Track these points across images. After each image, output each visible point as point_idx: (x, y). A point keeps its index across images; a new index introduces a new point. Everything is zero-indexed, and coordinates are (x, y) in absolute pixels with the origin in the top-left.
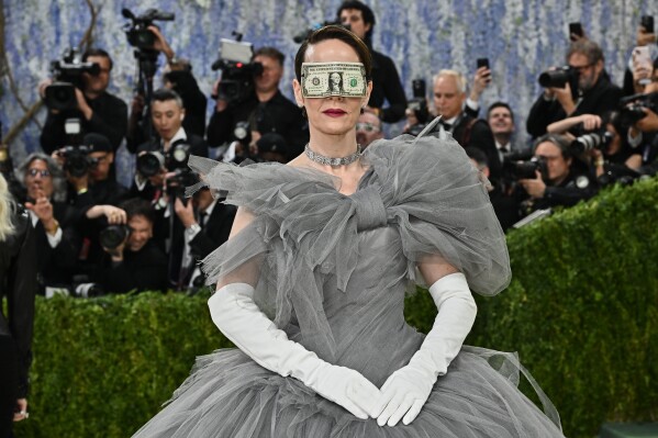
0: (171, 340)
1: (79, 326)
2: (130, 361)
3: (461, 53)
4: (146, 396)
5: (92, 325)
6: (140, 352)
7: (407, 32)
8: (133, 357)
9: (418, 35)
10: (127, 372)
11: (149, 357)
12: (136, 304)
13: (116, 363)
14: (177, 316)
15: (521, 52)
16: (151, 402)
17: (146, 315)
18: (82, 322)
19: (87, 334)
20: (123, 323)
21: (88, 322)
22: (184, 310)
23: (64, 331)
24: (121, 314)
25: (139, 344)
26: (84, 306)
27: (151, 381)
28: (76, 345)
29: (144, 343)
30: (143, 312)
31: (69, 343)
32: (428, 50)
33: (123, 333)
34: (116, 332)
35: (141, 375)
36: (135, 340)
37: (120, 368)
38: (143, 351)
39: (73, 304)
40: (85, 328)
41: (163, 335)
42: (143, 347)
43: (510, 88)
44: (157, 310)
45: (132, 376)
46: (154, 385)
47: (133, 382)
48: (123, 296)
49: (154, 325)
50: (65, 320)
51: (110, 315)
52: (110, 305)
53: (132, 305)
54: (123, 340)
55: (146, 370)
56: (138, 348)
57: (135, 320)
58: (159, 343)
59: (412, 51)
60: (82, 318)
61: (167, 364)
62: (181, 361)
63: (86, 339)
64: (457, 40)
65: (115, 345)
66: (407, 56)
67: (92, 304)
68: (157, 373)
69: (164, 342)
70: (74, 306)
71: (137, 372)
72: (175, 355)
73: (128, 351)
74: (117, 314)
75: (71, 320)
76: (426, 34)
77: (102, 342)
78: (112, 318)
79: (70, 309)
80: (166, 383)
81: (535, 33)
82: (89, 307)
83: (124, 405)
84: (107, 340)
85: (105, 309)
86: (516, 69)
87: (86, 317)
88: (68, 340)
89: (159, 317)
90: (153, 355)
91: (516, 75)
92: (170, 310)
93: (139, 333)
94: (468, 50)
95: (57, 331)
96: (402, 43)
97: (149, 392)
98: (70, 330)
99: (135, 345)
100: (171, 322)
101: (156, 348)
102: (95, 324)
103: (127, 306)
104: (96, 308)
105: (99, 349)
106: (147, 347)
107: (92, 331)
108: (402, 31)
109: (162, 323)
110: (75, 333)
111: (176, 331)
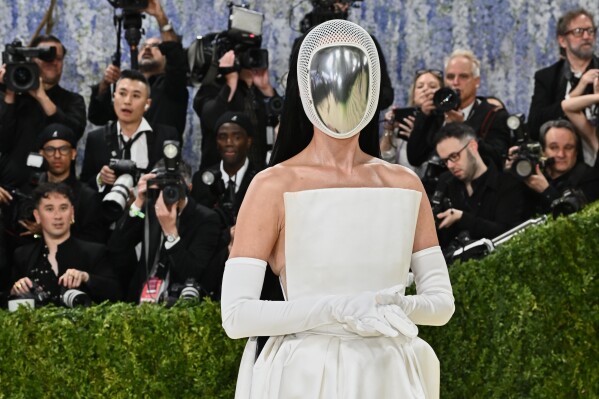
0: (147, 356)
1: (47, 341)
2: (103, 379)
3: (464, 31)
5: (61, 340)
6: (114, 370)
7: (404, 8)
8: (106, 375)
9: (416, 11)
10: (100, 392)
11: (124, 375)
12: (108, 317)
13: (88, 381)
14: (153, 330)
15: (531, 29)
17: (120, 328)
18: (49, 338)
19: (56, 350)
20: (94, 338)
21: (56, 337)
23: (31, 347)
24: (92, 328)
25: (111, 360)
26: (51, 320)
28: (44, 362)
29: (118, 360)
30: (116, 326)
31: (37, 360)
32: (426, 28)
33: (95, 349)
34: (87, 348)
35: (115, 394)
36: (108, 356)
37: (92, 386)
38: (117, 368)
39: (40, 316)
40: (53, 343)
41: (138, 351)
42: (117, 363)
43: (519, 70)
44: (130, 323)
45: (105, 395)
48: (95, 309)
49: (129, 340)
50: (31, 335)
51: (80, 330)
52: (81, 318)
53: (103, 318)
54: (95, 356)
55: (120, 389)
56: (111, 365)
57: (107, 335)
58: (133, 359)
59: (409, 29)
60: (49, 332)
61: (143, 382)
62: (158, 379)
63: (55, 356)
64: (459, 16)
65: (87, 362)
66: (403, 36)
68: (132, 392)
69: (139, 358)
70: (41, 320)
71: (110, 391)
72: (152, 373)
73: (101, 368)
74: (87, 328)
75: (38, 334)
76: (425, 10)
77: (72, 358)
78: (82, 332)
79: (36, 323)
81: (548, 7)
82: (57, 321)
84: (78, 356)
85: (75, 323)
86: (526, 48)
87: (54, 331)
88: (35, 357)
89: (133, 331)
90: (126, 373)
91: (525, 56)
92: (145, 323)
93: (112, 349)
94: (472, 28)
95: (22, 348)
96: (398, 20)
98: (37, 346)
99: (108, 361)
100: (147, 336)
101: (131, 365)
102: (64, 339)
103: (98, 319)
104: (65, 322)
105: (69, 366)
106: (121, 364)
107: (61, 347)
108: (397, 7)
109: (137, 337)
110: (42, 349)
111: (152, 346)
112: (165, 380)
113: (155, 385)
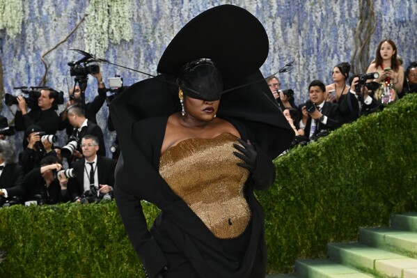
0: (88, 225)
1: (43, 220)
2: (68, 236)
4: (76, 253)
5: (49, 219)
6: (73, 232)
8: (69, 234)
10: (67, 242)
11: (77, 234)
12: (70, 208)
13: (61, 237)
14: (91, 213)
15: (314, 18)
16: (79, 256)
17: (75, 213)
18: (44, 218)
19: (47, 223)
20: (64, 217)
21: (47, 217)
22: (94, 210)
23: (36, 222)
24: (63, 213)
25: (72, 227)
26: (45, 210)
27: (78, 245)
28: (41, 229)
29: (75, 227)
31: (38, 228)
33: (64, 222)
34: (61, 222)
35: (73, 243)
36: (70, 226)
37: (63, 239)
38: (75, 231)
39: (40, 209)
40: (46, 220)
41: (84, 223)
42: (74, 229)
44: (80, 211)
45: (69, 243)
46: (80, 248)
47: (69, 246)
48: (64, 204)
49: (80, 218)
50: (36, 217)
51: (58, 214)
52: (58, 209)
53: (68, 209)
54: (65, 226)
55: (76, 240)
56: (72, 230)
57: (70, 216)
58: (82, 227)
60: (44, 215)
61: (86, 237)
62: (93, 236)
63: (46, 226)
65: (61, 228)
67: (49, 208)
68: (81, 241)
69: (84, 226)
70: (40, 210)
71: (71, 241)
72: (90, 233)
73: (67, 231)
74: (61, 213)
75: (39, 217)
77: (54, 227)
79: (38, 212)
80: (86, 246)
82: (48, 210)
83: (65, 258)
84: (57, 226)
85: (55, 211)
87: (46, 215)
88: (37, 226)
89: (82, 214)
90: (79, 233)
92: (87, 211)
93: (72, 222)
95: (32, 222)
97: (78, 251)
98: (38, 222)
99: (70, 228)
100: (88, 217)
101: (81, 229)
102: (51, 218)
103: (66, 209)
104: (51, 211)
105: (52, 231)
106: (76, 229)
107: (49, 222)
109: (83, 217)
110: (41, 223)
111: (90, 221)
112: (96, 236)
113: (91, 238)
